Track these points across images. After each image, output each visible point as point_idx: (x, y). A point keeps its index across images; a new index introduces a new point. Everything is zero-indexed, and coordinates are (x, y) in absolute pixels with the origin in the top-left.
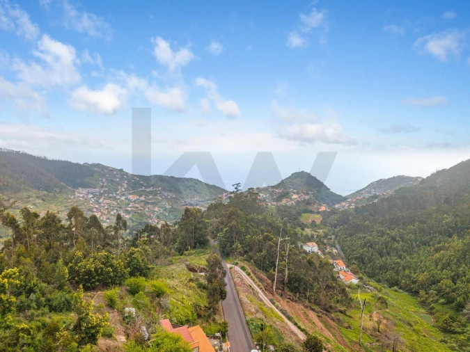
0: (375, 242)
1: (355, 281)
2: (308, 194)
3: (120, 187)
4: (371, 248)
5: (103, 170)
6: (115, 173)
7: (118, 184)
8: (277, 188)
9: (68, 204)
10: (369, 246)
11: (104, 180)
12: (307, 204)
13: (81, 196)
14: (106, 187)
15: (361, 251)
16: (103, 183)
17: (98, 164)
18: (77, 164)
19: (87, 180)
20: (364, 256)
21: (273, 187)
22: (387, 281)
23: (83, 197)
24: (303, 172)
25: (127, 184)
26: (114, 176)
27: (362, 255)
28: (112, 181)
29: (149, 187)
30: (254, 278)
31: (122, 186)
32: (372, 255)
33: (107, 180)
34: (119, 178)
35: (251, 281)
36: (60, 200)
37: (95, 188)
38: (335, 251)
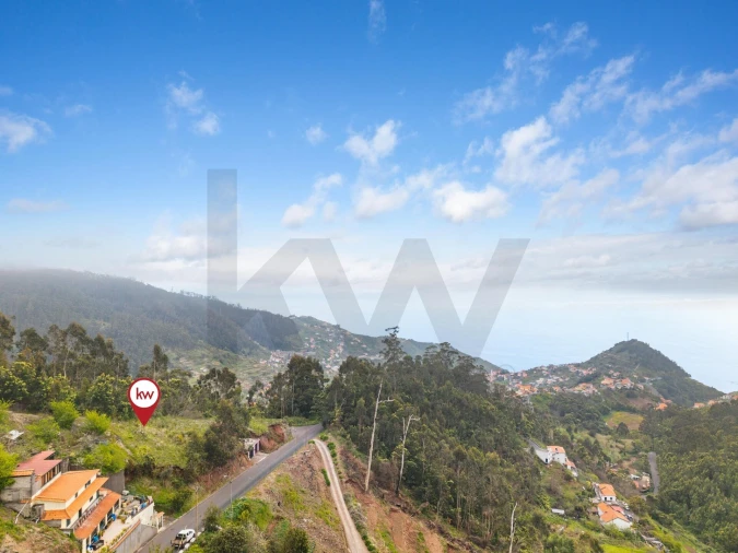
0: (718, 467)
1: (622, 524)
2: (643, 381)
3: (332, 352)
4: (711, 478)
5: (312, 326)
6: (328, 330)
7: (330, 346)
8: (585, 368)
9: (252, 371)
10: (706, 475)
11: (312, 340)
12: (628, 396)
13: (277, 360)
14: (314, 350)
15: (687, 483)
16: (310, 344)
17: (310, 318)
18: (278, 316)
19: (289, 339)
20: (691, 492)
21: (578, 365)
22: (720, 541)
23: (279, 363)
24: (633, 341)
25: (343, 347)
26: (327, 335)
27: (688, 489)
28: (323, 342)
29: (374, 354)
30: (339, 461)
31: (336, 350)
32: (709, 491)
33: (316, 340)
34: (334, 339)
35: (332, 465)
36: (244, 363)
37: (299, 350)
38: (646, 478)
